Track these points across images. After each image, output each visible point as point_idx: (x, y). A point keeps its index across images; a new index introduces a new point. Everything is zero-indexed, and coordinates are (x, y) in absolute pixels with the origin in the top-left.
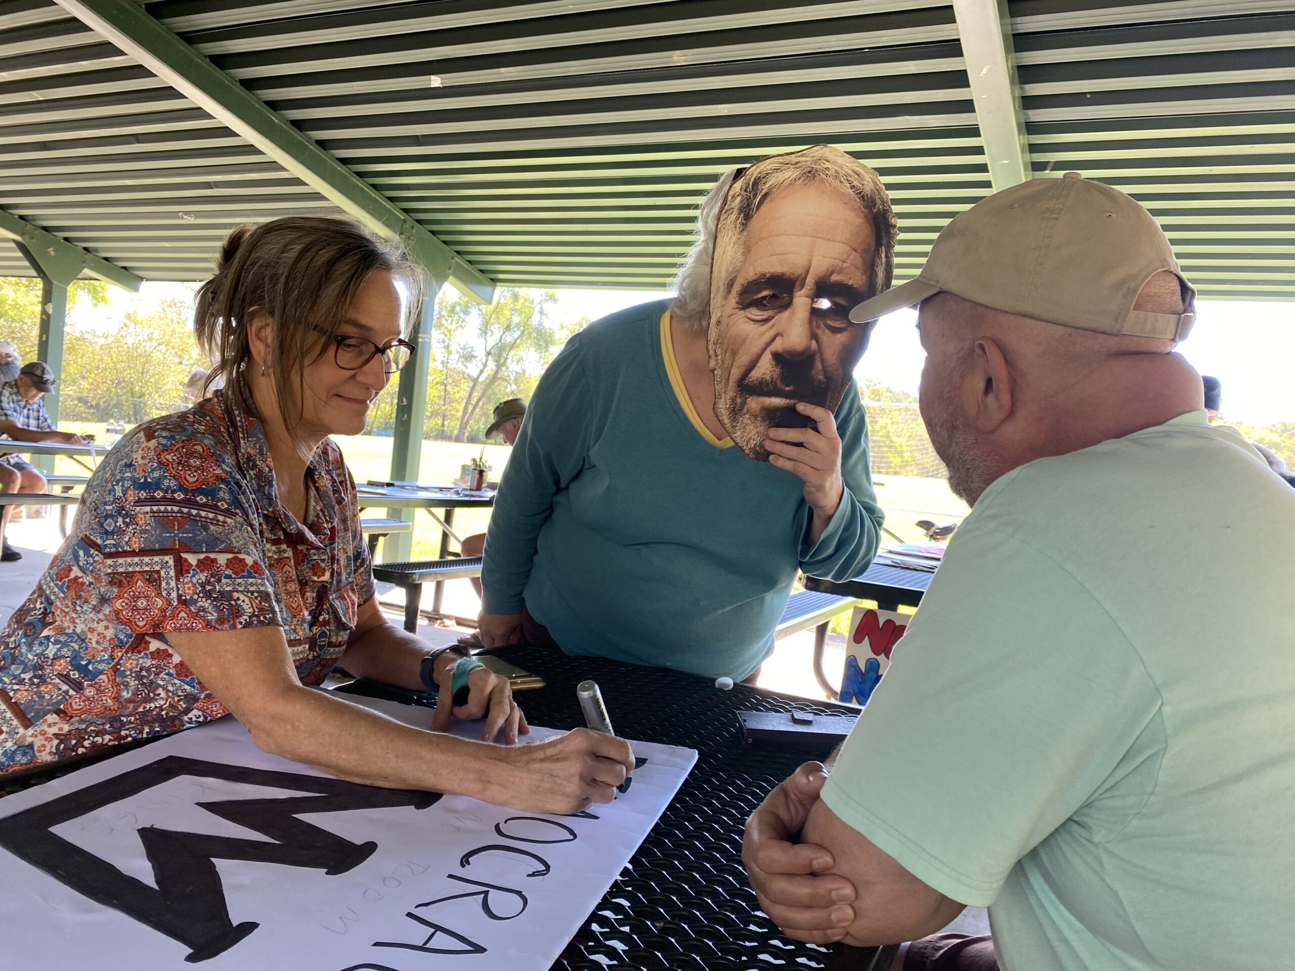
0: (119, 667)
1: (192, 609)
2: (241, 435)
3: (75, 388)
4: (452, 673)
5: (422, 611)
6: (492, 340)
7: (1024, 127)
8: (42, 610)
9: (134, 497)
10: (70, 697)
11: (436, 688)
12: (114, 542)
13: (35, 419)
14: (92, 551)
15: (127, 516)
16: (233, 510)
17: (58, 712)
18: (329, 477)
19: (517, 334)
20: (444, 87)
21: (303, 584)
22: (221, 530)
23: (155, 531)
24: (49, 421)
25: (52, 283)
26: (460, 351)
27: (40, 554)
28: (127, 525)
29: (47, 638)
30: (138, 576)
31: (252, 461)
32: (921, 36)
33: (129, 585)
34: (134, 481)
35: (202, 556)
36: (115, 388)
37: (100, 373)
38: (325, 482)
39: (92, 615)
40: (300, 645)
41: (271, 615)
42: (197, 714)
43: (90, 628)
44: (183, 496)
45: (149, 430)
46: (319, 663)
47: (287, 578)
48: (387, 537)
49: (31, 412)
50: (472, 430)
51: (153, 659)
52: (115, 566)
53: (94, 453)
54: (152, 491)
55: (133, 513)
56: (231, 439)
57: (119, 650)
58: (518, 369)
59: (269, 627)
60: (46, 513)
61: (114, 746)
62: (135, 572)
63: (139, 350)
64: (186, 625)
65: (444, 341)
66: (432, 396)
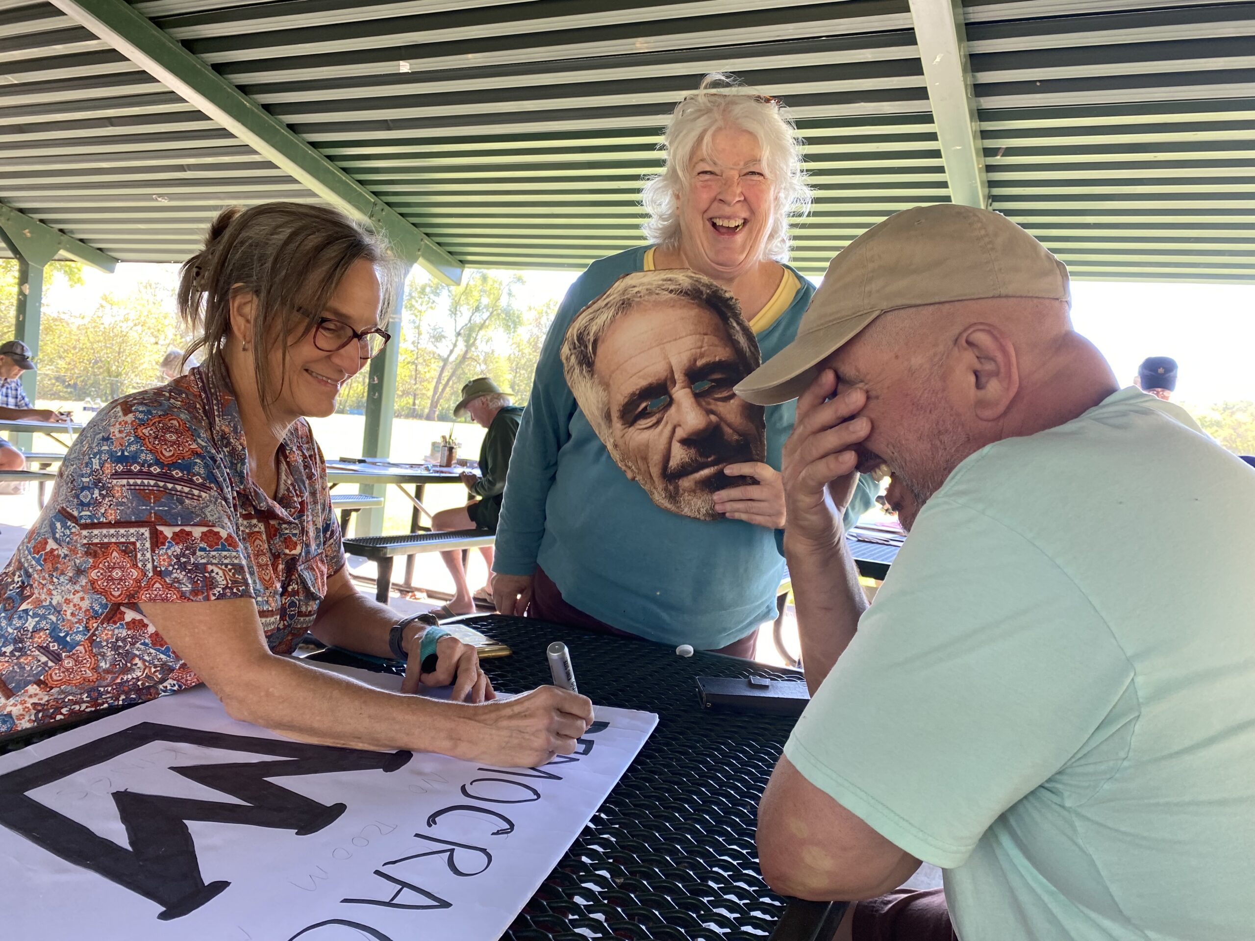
0: (95, 638)
1: (167, 580)
2: (216, 413)
3: (53, 367)
4: (420, 641)
5: (393, 584)
6: (462, 320)
7: (976, 115)
8: (20, 583)
9: (111, 470)
10: (50, 668)
11: (405, 656)
12: (90, 514)
13: (13, 398)
14: (69, 523)
15: (103, 488)
16: (208, 485)
17: (39, 683)
18: (300, 453)
19: (486, 315)
20: (413, 73)
21: (276, 557)
22: (196, 504)
23: (132, 504)
24: (27, 400)
25: (28, 264)
26: (431, 332)
27: (19, 529)
28: (104, 497)
29: (26, 611)
30: (113, 547)
31: (226, 438)
32: (876, 24)
33: (104, 556)
34: (112, 454)
35: (177, 529)
36: (92, 367)
37: (77, 353)
38: (296, 457)
39: (68, 586)
40: (272, 616)
41: (244, 587)
42: (172, 683)
43: (66, 599)
44: (159, 470)
45: (126, 405)
46: (290, 632)
47: (258, 551)
48: (359, 512)
49: (9, 391)
50: (443, 409)
51: (129, 629)
52: (91, 537)
53: (71, 431)
54: (129, 464)
55: (109, 485)
56: (206, 416)
57: (94, 621)
58: (488, 350)
59: (242, 599)
60: (24, 490)
61: (91, 711)
62: (111, 543)
63: (115, 330)
64: (161, 595)
65: (414, 322)
66: (403, 375)
